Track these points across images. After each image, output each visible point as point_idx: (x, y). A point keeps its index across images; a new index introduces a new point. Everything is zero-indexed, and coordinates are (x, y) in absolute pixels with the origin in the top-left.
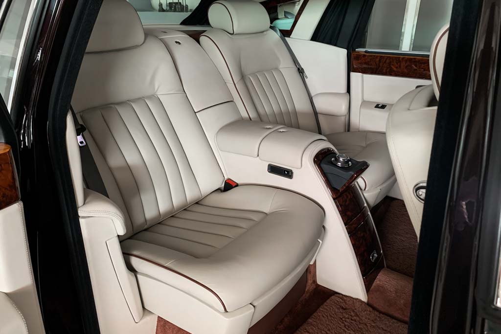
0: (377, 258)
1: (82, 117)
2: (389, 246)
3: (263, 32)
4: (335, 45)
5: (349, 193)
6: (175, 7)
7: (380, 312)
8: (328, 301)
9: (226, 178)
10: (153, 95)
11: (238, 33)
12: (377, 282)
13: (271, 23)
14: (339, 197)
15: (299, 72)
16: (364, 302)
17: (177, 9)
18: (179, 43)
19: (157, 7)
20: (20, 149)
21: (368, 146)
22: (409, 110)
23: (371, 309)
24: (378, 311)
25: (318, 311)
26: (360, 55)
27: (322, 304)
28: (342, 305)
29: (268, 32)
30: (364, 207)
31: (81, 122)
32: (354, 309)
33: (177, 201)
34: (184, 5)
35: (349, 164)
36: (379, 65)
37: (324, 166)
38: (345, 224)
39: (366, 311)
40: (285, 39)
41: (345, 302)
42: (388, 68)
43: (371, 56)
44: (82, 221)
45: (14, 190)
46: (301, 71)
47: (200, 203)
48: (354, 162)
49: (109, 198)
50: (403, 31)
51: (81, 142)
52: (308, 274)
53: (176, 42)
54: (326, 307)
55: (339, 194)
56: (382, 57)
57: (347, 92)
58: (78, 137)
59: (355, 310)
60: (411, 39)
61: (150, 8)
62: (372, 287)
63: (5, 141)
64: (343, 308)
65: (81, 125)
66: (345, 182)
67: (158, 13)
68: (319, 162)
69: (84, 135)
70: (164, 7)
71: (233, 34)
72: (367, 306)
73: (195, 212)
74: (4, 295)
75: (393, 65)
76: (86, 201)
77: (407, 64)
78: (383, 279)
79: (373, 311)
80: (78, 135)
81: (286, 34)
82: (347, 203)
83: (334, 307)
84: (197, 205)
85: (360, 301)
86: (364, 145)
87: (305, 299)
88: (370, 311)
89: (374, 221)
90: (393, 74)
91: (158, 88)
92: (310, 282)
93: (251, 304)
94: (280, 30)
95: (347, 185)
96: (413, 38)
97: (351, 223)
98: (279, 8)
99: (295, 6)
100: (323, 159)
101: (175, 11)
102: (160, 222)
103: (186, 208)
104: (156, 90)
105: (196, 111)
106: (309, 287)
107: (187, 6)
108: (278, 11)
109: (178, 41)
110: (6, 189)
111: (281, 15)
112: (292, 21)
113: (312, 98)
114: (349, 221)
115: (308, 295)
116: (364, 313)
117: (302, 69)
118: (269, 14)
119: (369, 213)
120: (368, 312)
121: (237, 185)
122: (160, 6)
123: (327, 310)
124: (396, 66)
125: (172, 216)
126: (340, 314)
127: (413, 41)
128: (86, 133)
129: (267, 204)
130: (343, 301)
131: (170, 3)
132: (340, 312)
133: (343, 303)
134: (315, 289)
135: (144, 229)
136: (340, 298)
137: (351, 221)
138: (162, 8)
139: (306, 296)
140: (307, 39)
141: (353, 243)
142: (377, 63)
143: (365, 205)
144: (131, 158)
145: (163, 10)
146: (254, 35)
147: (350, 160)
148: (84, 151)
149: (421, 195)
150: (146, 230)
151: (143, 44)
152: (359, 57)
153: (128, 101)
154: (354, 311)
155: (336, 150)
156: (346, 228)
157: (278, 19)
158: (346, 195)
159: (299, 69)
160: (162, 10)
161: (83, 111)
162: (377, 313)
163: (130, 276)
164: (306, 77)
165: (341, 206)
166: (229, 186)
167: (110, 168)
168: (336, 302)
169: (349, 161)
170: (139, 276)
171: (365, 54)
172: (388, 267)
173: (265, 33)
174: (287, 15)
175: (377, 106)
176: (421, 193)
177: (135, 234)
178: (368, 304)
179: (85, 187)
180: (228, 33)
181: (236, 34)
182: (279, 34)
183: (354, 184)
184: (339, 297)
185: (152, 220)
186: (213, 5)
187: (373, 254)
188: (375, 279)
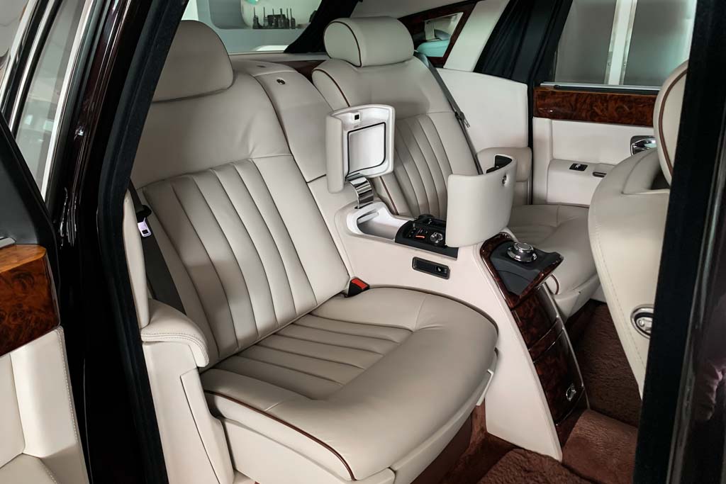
0: (576, 397)
1: (144, 194)
2: (592, 375)
3: (404, 61)
4: (510, 78)
5: (534, 301)
6: (277, 22)
7: (582, 477)
8: (503, 459)
9: (351, 277)
10: (247, 160)
11: (367, 64)
12: (576, 431)
13: (415, 48)
14: (519, 305)
15: (458, 119)
16: (558, 461)
17: (279, 24)
18: (283, 83)
19: (251, 23)
20: (58, 249)
21: (559, 227)
22: (622, 193)
23: (568, 473)
24: (578, 474)
25: (488, 474)
26: (547, 93)
27: (495, 463)
28: (524, 465)
29: (412, 61)
30: (556, 319)
31: (144, 202)
32: (542, 471)
33: (281, 312)
34: (290, 18)
35: (533, 258)
36: (576, 105)
37: (495, 260)
38: (528, 347)
39: (559, 474)
40: (436, 71)
41: (529, 460)
42: (588, 111)
43: (563, 93)
44: (146, 348)
45: (51, 313)
46: (460, 117)
47: (314, 313)
48: (541, 254)
49: (185, 314)
50: (610, 50)
51: (145, 232)
52: (474, 420)
53: (279, 81)
54: (500, 469)
55: (518, 302)
56: (579, 95)
57: (529, 146)
58: (139, 224)
59: (544, 474)
60: (623, 63)
61: (241, 24)
62: (569, 439)
63: (38, 240)
64: (525, 470)
65: (145, 206)
66: (527, 284)
67: (252, 30)
68: (488, 255)
69: (149, 220)
70: (261, 22)
71: (360, 66)
72: (562, 467)
73: (307, 327)
74: (38, 462)
75: (596, 106)
76: (152, 320)
77: (617, 105)
78: (585, 426)
79: (572, 475)
80: (139, 220)
81: (437, 62)
82: (530, 315)
83: (513, 470)
84: (310, 317)
85: (551, 459)
86: (555, 226)
87: (469, 455)
88: (566, 476)
89: (570, 340)
90: (596, 119)
91: (253, 150)
92: (476, 429)
93: (389, 468)
94: (429, 58)
95: (530, 288)
96: (626, 60)
97: (537, 344)
98: (426, 26)
99: (449, 22)
100: (493, 250)
101: (276, 27)
102: (258, 342)
103: (294, 322)
104: (250, 150)
105: (307, 181)
106: (476, 437)
107: (293, 20)
108: (426, 30)
109: (281, 79)
110: (40, 311)
111: (430, 36)
112: (446, 44)
113: (476, 156)
114: (533, 342)
115: (473, 450)
116: (557, 479)
117: (462, 114)
118: (412, 34)
119: (563, 328)
120: (564, 478)
121: (368, 288)
122: (254, 20)
123: (502, 473)
124: (602, 107)
125: (274, 334)
126: (521, 479)
127: (625, 64)
128: (151, 217)
129: (411, 317)
130: (526, 460)
131: (269, 16)
132: (522, 476)
133: (525, 462)
134: (484, 440)
135: (235, 352)
136: (521, 454)
137: (536, 341)
138: (258, 24)
139: (470, 450)
140: (468, 70)
141: (540, 374)
142: (573, 103)
143: (558, 316)
144: (216, 252)
145: (260, 27)
146: (391, 67)
147: (535, 251)
148: (148, 244)
149: (644, 325)
150: (237, 354)
151: (230, 86)
152: (545, 94)
153: (211, 168)
154: (542, 475)
155: (513, 236)
156: (530, 352)
157: (425, 41)
158: (529, 303)
159: (456, 114)
160: (257, 26)
161: (145, 186)
162: (577, 478)
163: (215, 424)
164: (468, 125)
165: (521, 318)
166: (356, 288)
167: (186, 268)
168: (515, 460)
169: (532, 252)
170: (227, 424)
171: (555, 90)
172: (593, 408)
173: (406, 62)
174: (438, 34)
175: (573, 167)
176: (643, 323)
177: (221, 362)
178: (563, 464)
179: (151, 297)
180: (354, 65)
181: (365, 67)
182: (427, 64)
183: (542, 287)
184: (518, 453)
185: (246, 339)
186: (331, 25)
187: (570, 390)
188: (573, 426)
